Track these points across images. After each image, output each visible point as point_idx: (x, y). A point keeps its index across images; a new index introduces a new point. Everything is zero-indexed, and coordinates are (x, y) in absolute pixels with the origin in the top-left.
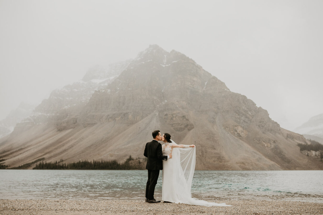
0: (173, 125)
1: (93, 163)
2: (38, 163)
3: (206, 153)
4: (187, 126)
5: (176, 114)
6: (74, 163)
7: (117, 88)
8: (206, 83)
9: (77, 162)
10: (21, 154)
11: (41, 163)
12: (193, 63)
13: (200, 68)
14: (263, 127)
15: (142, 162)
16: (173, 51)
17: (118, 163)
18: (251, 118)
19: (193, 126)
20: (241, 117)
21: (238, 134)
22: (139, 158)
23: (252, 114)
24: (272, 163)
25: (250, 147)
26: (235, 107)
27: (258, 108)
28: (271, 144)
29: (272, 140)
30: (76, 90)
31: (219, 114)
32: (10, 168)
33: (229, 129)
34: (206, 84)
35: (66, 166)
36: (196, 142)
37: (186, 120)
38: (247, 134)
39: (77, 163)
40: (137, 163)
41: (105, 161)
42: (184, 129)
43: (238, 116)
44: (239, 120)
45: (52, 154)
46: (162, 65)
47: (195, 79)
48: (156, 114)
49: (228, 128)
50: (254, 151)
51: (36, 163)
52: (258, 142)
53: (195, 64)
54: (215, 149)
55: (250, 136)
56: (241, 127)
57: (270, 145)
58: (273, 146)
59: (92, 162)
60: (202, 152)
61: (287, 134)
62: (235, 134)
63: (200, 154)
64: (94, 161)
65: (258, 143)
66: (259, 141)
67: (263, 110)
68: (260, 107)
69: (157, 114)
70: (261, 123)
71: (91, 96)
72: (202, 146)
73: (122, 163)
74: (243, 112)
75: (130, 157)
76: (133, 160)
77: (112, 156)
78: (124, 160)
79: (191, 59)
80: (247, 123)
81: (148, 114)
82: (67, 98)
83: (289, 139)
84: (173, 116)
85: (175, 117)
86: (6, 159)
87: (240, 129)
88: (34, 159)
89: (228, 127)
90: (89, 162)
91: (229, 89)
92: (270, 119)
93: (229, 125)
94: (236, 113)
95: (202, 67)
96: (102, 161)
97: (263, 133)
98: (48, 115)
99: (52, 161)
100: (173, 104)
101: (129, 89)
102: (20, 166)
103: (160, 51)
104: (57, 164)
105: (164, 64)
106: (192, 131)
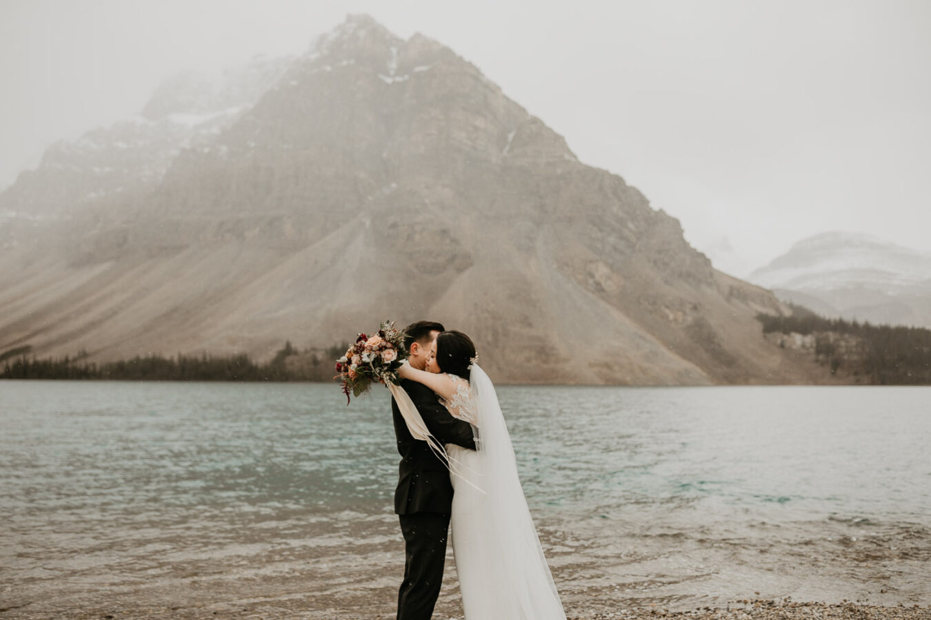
0: (415, 256)
1: (177, 363)
2: (11, 361)
3: (504, 335)
4: (453, 258)
5: (421, 224)
6: (121, 360)
7: (249, 143)
8: (511, 136)
9: (130, 359)
11: (19, 363)
12: (476, 76)
13: (493, 89)
14: (665, 266)
15: (321, 360)
16: (418, 35)
17: (252, 363)
18: (634, 239)
19: (469, 261)
20: (608, 236)
21: (597, 284)
22: (314, 349)
23: (637, 227)
24: (686, 365)
25: (627, 321)
26: (590, 208)
27: (654, 211)
28: (685, 313)
29: (690, 303)
30: (121, 145)
31: (546, 226)
33: (571, 269)
34: (510, 140)
35: (98, 369)
36: (479, 304)
37: (451, 242)
38: (622, 284)
39: (131, 362)
40: (308, 363)
41: (213, 357)
42: (444, 268)
43: (599, 235)
44: (599, 245)
45: (53, 335)
46: (383, 77)
47: (480, 122)
48: (364, 223)
49: (567, 265)
50: (639, 332)
51: (5, 362)
52: (650, 308)
53: (481, 78)
54: (530, 325)
55: (629, 291)
56: (606, 264)
57: (681, 317)
58: (690, 319)
59: (176, 359)
60: (496, 334)
61: (731, 287)
62: (587, 284)
63: (490, 338)
64: (182, 357)
65: (651, 312)
66: (654, 303)
67: (670, 217)
68: (661, 210)
69: (368, 223)
70: (660, 254)
71: (170, 165)
72: (493, 319)
73: (264, 364)
74: (614, 222)
75: (288, 345)
76: (296, 353)
77: (233, 342)
78: (271, 353)
79: (470, 65)
80: (623, 253)
81: (342, 222)
82: (96, 169)
83: (734, 301)
84: (413, 228)
85: (421, 234)
87: (601, 271)
89: (571, 264)
90: (165, 361)
91: (575, 157)
92: (685, 244)
93: (573, 259)
94: (595, 225)
95: (499, 89)
96: (205, 358)
97: (666, 282)
98: (39, 218)
99: (55, 355)
100: (414, 194)
101: (285, 146)
103: (378, 34)
104: (70, 365)
105: (388, 75)
106: (467, 273)
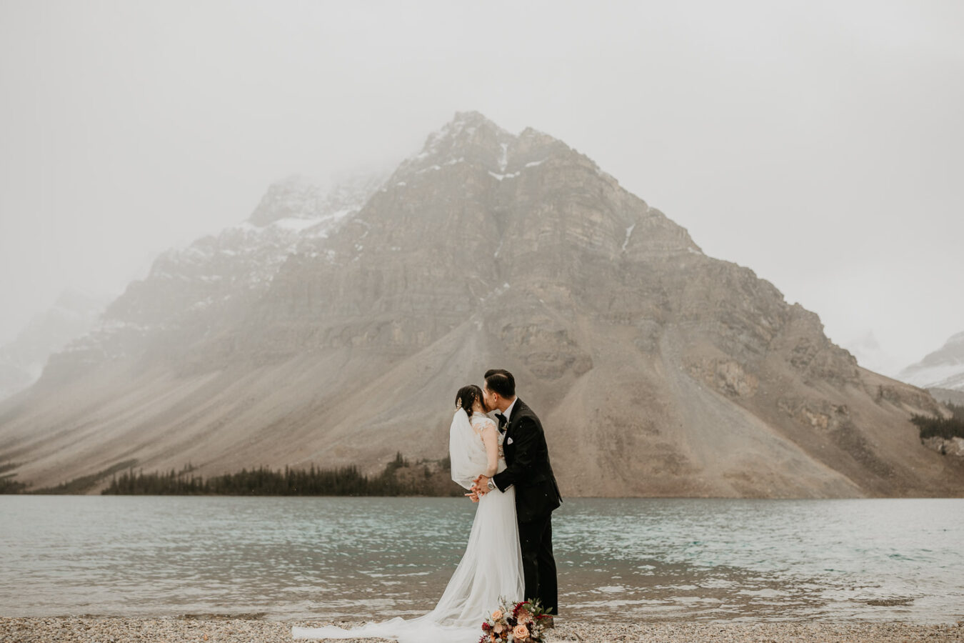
0: (530, 360)
1: (284, 477)
2: (118, 476)
3: (629, 444)
4: (570, 362)
5: (537, 325)
6: (227, 474)
7: (357, 246)
8: (629, 230)
9: (236, 472)
10: (63, 448)
11: (126, 477)
12: (592, 169)
13: (611, 182)
14: (804, 365)
15: (434, 473)
16: (529, 130)
17: (361, 476)
18: (769, 337)
19: (589, 364)
20: (739, 334)
21: (728, 386)
22: (426, 461)
23: (770, 323)
24: (834, 475)
25: (764, 426)
26: (719, 303)
27: (790, 306)
28: (830, 417)
29: (834, 406)
30: (230, 253)
31: (670, 325)
32: (32, 489)
33: (699, 370)
34: (629, 234)
35: (204, 483)
36: (600, 410)
37: (569, 344)
38: (756, 385)
39: (237, 476)
40: (420, 476)
41: (321, 470)
42: (562, 372)
43: (729, 333)
44: (730, 344)
45: (160, 448)
46: (494, 175)
47: (596, 217)
48: (476, 326)
49: (697, 367)
50: (779, 438)
51: (111, 477)
52: (790, 411)
53: (597, 171)
54: (657, 432)
55: (766, 393)
56: (739, 364)
57: (826, 421)
58: (835, 423)
59: (283, 472)
60: (619, 442)
61: (880, 387)
62: (718, 387)
63: (613, 447)
64: (289, 470)
65: (791, 416)
66: (794, 407)
67: (807, 311)
68: (796, 303)
69: (480, 326)
70: (798, 352)
71: (278, 271)
72: (615, 425)
73: (374, 477)
74: (745, 319)
75: (399, 456)
76: (407, 465)
77: (341, 453)
78: (381, 465)
79: (584, 157)
80: (756, 352)
81: (453, 325)
82: (204, 278)
83: (884, 400)
84: (527, 330)
85: (536, 336)
86: (21, 465)
87: (733, 372)
88: (105, 463)
89: (699, 365)
90: (271, 475)
91: (700, 250)
92: (825, 341)
93: (702, 360)
94: (724, 322)
95: (617, 181)
96: (312, 469)
97: (806, 383)
98: (146, 328)
99: (161, 469)
100: (528, 294)
101: (394, 249)
102: (64, 483)
103: (486, 129)
104: (177, 479)
105: (499, 172)
106: (586, 378)
